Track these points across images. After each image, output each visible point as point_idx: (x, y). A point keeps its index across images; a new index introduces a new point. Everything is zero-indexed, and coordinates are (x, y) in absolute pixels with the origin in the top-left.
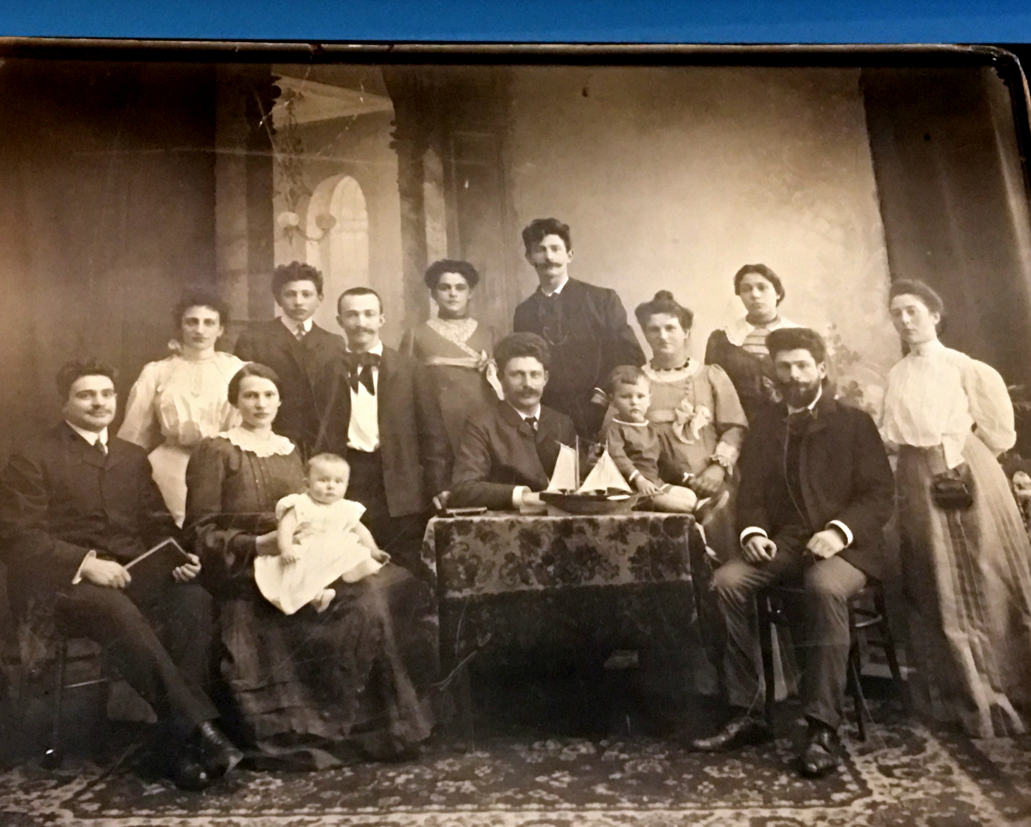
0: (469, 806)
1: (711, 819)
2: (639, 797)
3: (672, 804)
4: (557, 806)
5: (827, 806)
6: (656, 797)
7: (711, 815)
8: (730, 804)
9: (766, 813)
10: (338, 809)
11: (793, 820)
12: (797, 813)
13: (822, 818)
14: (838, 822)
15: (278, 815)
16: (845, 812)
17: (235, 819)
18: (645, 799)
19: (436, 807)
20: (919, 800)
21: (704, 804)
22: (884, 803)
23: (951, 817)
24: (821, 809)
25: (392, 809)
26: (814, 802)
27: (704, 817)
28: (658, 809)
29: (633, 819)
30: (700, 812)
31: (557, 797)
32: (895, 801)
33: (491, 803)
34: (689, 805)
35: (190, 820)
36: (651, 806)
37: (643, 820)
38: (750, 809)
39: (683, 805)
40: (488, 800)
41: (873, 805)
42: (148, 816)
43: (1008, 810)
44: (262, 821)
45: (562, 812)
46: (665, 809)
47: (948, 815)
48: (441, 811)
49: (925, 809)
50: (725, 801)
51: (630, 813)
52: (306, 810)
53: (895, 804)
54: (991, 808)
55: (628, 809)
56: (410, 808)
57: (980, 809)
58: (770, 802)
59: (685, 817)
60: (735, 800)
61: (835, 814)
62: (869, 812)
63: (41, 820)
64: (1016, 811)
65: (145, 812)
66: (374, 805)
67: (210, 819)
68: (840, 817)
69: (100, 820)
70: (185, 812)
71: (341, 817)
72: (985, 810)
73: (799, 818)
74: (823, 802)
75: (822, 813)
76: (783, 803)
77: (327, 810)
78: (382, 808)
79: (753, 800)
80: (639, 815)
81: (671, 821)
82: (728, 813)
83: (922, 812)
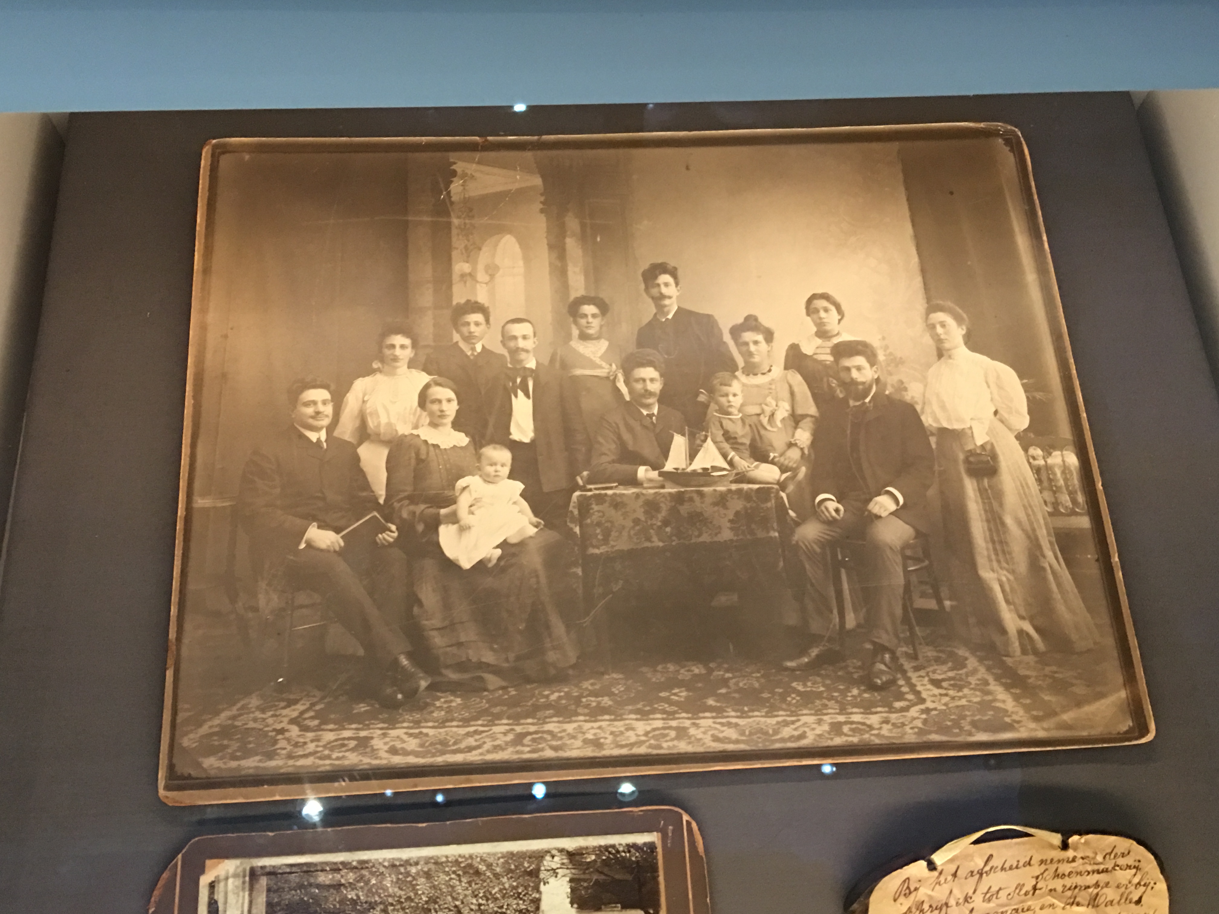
0: (607, 717)
1: (798, 724)
2: (741, 707)
3: (767, 713)
4: (677, 716)
5: (890, 712)
6: (754, 707)
7: (799, 720)
8: (813, 712)
9: (841, 718)
10: (505, 721)
11: (863, 724)
12: (866, 718)
13: (886, 721)
14: (899, 725)
15: (458, 726)
16: (904, 716)
17: (425, 731)
18: (746, 709)
19: (581, 718)
20: (963, 706)
21: (792, 712)
22: (935, 709)
23: (989, 720)
24: (885, 715)
25: (548, 720)
26: (879, 709)
27: (793, 722)
28: (757, 716)
29: (736, 725)
30: (789, 719)
31: (676, 709)
32: (944, 708)
33: (624, 714)
34: (781, 713)
35: (390, 732)
36: (751, 714)
37: (744, 725)
38: (829, 716)
39: (776, 713)
40: (622, 711)
41: (927, 711)
42: (357, 729)
43: (1035, 713)
44: (446, 732)
45: (681, 721)
46: (762, 716)
47: (986, 718)
48: (585, 721)
49: (968, 713)
50: (810, 709)
51: (734, 720)
52: (480, 722)
53: (945, 710)
54: (1021, 712)
55: (732, 717)
56: (561, 719)
57: (1012, 713)
58: (845, 709)
59: (778, 723)
60: (816, 708)
61: (897, 718)
62: (924, 716)
63: (274, 734)
64: (1041, 713)
65: (354, 726)
66: (533, 718)
67: (405, 730)
68: (901, 721)
69: (320, 733)
70: (386, 725)
71: (507, 727)
72: (1016, 713)
73: (868, 722)
74: (886, 709)
75: (886, 718)
76: (855, 710)
77: (496, 722)
78: (539, 719)
79: (831, 708)
80: (742, 722)
81: (767, 726)
82: (811, 719)
83: (966, 716)
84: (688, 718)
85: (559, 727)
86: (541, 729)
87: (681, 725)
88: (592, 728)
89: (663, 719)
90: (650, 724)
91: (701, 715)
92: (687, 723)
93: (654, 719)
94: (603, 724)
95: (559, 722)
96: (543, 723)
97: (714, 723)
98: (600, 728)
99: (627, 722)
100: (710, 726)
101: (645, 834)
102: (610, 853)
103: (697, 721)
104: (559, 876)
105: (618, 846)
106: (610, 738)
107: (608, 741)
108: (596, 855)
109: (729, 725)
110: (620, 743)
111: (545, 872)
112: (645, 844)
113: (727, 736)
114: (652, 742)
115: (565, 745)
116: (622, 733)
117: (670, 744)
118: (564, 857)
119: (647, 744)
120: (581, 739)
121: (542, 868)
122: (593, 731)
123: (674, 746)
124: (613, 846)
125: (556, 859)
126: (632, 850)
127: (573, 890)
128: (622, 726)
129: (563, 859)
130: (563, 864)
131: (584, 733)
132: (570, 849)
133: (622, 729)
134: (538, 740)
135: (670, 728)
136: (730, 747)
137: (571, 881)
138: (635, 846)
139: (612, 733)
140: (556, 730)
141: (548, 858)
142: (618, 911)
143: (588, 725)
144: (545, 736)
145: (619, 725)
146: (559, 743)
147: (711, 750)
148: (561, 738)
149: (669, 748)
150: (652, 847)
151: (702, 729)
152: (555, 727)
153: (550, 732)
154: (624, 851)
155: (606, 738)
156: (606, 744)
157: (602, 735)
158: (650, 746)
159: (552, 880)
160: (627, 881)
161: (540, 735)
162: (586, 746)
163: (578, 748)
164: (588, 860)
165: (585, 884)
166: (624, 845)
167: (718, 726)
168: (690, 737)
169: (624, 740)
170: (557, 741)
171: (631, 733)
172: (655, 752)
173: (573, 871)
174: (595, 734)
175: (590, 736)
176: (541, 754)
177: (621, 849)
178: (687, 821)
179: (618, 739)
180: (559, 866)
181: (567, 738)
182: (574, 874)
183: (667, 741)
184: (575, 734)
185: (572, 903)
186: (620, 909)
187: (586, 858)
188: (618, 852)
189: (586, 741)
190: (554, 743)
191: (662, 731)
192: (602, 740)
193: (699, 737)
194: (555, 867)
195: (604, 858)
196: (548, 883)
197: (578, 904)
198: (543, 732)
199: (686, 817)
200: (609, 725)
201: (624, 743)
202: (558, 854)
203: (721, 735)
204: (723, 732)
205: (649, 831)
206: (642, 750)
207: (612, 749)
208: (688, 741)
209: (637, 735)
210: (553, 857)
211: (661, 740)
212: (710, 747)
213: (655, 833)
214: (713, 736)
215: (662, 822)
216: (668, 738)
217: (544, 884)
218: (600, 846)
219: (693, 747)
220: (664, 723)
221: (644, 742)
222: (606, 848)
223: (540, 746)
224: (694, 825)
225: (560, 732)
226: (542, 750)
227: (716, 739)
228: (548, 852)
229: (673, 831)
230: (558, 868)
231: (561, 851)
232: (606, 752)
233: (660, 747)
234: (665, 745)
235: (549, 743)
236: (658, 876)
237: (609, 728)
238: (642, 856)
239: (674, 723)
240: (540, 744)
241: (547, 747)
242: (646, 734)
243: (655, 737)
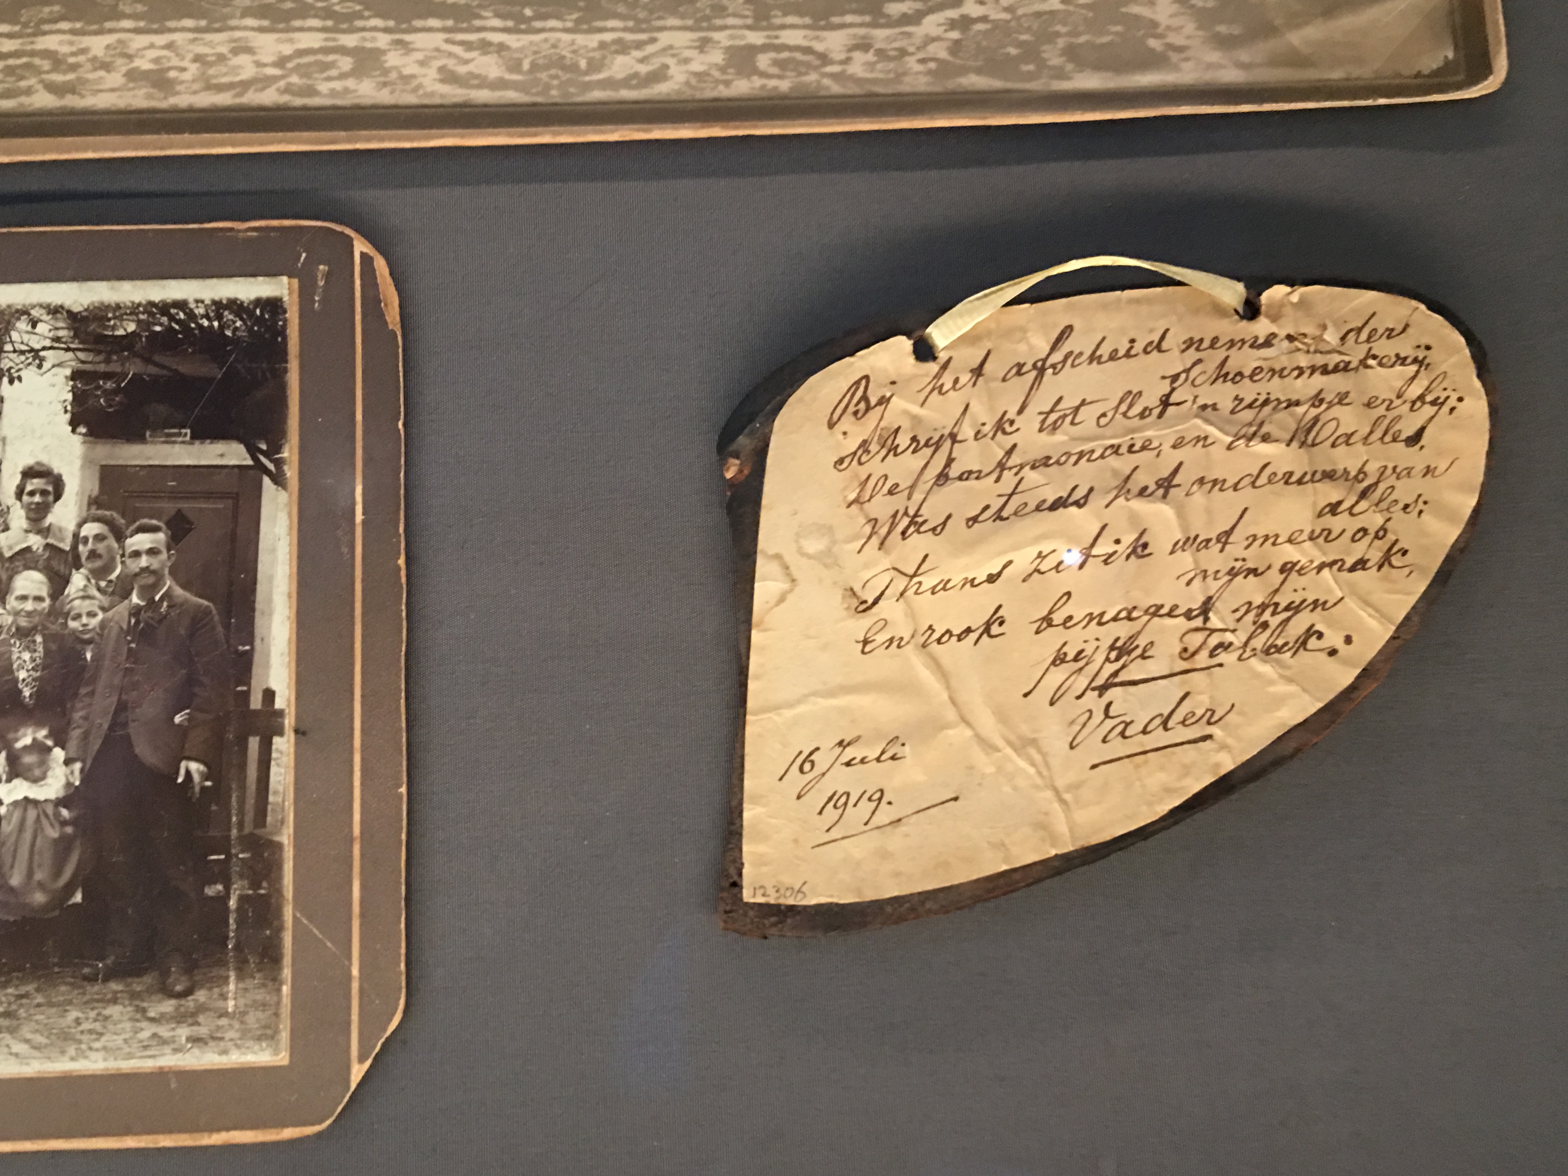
0: (188, 23)
1: (650, 49)
2: (517, 9)
3: (578, 21)
4: (359, 23)
5: (875, 25)
6: (549, 9)
7: (653, 40)
8: (690, 22)
9: (756, 38)
11: (808, 50)
12: (817, 38)
13: (864, 46)
14: (893, 53)
16: (909, 35)
18: (528, 12)
19: (127, 24)
20: (1052, 13)
21: (638, 21)
22: (984, 19)
23: (1110, 44)
24: (862, 31)
25: (46, 27)
26: (849, 19)
27: (639, 45)
28: (552, 30)
29: (502, 47)
30: (629, 37)
31: (358, 8)
32: (1006, 16)
33: (232, 17)
34: (611, 23)
36: (538, 24)
37: (521, 50)
38: (728, 32)
39: (599, 24)
40: (226, 10)
41: (965, 22)
43: (1222, 29)
45: (367, 34)
46: (566, 30)
47: (1105, 39)
48: (137, 31)
49: (1059, 28)
50: (683, 17)
51: (497, 37)
53: (1008, 22)
54: (1190, 27)
55: (494, 29)
56: (79, 25)
57: (1169, 28)
58: (767, 18)
59: (603, 45)
60: (699, 15)
61: (888, 39)
62: (955, 35)
64: (1236, 30)
66: (13, 21)
68: (896, 45)
72: (1178, 29)
73: (819, 47)
74: (867, 19)
75: (864, 37)
76: (790, 20)
78: (25, 25)
79: (735, 15)
80: (513, 41)
81: (574, 52)
82: (682, 39)
83: (1058, 34)
84: (386, 30)
85: (71, 43)
86: (29, 48)
87: (368, 45)
88: (152, 46)
89: (324, 30)
90: (291, 41)
91: (418, 23)
92: (383, 40)
93: (301, 29)
94: (178, 37)
95: (73, 32)
96: (34, 35)
97: (447, 41)
98: (169, 46)
99: (237, 34)
100: (437, 50)
101: (261, 279)
102: (172, 318)
103: (407, 37)
104: (46, 365)
105: (192, 305)
106: (194, 69)
107: (187, 76)
108: (139, 322)
109: (485, 47)
110: (214, 81)
111: (12, 356)
112: (258, 302)
113: (476, 71)
114: (295, 79)
115: (82, 81)
116: (221, 58)
117: (337, 85)
118: (61, 324)
119: (282, 84)
120: (124, 69)
121: (8, 347)
122: (153, 54)
123: (347, 90)
124: (181, 305)
125: (41, 328)
126: (228, 316)
127: (79, 397)
128: (222, 43)
129: (57, 329)
130: (57, 339)
131: (130, 57)
132: (76, 309)
133: (224, 50)
134: (18, 71)
135: (343, 51)
136: (482, 96)
137: (75, 376)
138: (234, 306)
139: (198, 58)
140: (65, 49)
141: (22, 325)
142: (183, 442)
143: (142, 40)
144: (37, 61)
145: (219, 43)
146: (70, 76)
147: (437, 101)
148: (74, 67)
149: (333, 93)
150: (274, 305)
151: (419, 56)
152: (61, 43)
153: (47, 54)
154: (207, 316)
155: (183, 70)
156: (182, 82)
157: (175, 62)
158: (287, 90)
159: (29, 374)
160: (210, 380)
161: (24, 60)
162: (131, 85)
163: (113, 90)
164: (120, 332)
165: (110, 385)
166: (207, 302)
167: (458, 50)
168: (386, 72)
169: (225, 74)
170: (65, 72)
171: (243, 59)
172: (298, 102)
173: (81, 355)
174: (156, 60)
175: (143, 64)
176: (24, 99)
177: (201, 311)
178: (363, 255)
179: (212, 71)
180: (48, 343)
181: (89, 66)
182: (83, 362)
183: (329, 79)
184: (108, 59)
185: (74, 424)
186: (188, 438)
187: (114, 328)
188: (191, 316)
189: (133, 75)
190: (58, 78)
191: (320, 57)
192: (172, 74)
193: (407, 71)
194: (37, 346)
195: (158, 328)
196: (20, 379)
197: (87, 425)
198: (33, 54)
199: (360, 246)
200: (194, 40)
201: (224, 80)
202: (45, 317)
203: (462, 70)
204: (467, 62)
205: (271, 273)
206: (269, 97)
207: (195, 93)
208: (382, 79)
209: (259, 64)
210: (34, 323)
211: (317, 75)
212: (433, 94)
213: (285, 279)
214: (441, 69)
215: (304, 255)
216: (334, 73)
217: (11, 382)
218: (152, 304)
219: (392, 92)
220: (326, 40)
221: (275, 79)
222: (164, 308)
223: (23, 84)
224: (380, 264)
225: (74, 54)
226: (28, 91)
227: (448, 77)
228: (24, 312)
229: (328, 276)
230: (44, 348)
231: (54, 311)
232: (182, 100)
233: (311, 91)
234: (323, 87)
235: (44, 76)
236: (286, 371)
237: (191, 47)
238: (250, 330)
239: (350, 40)
240: (22, 78)
241: (40, 87)
242: (281, 62)
243: (303, 71)
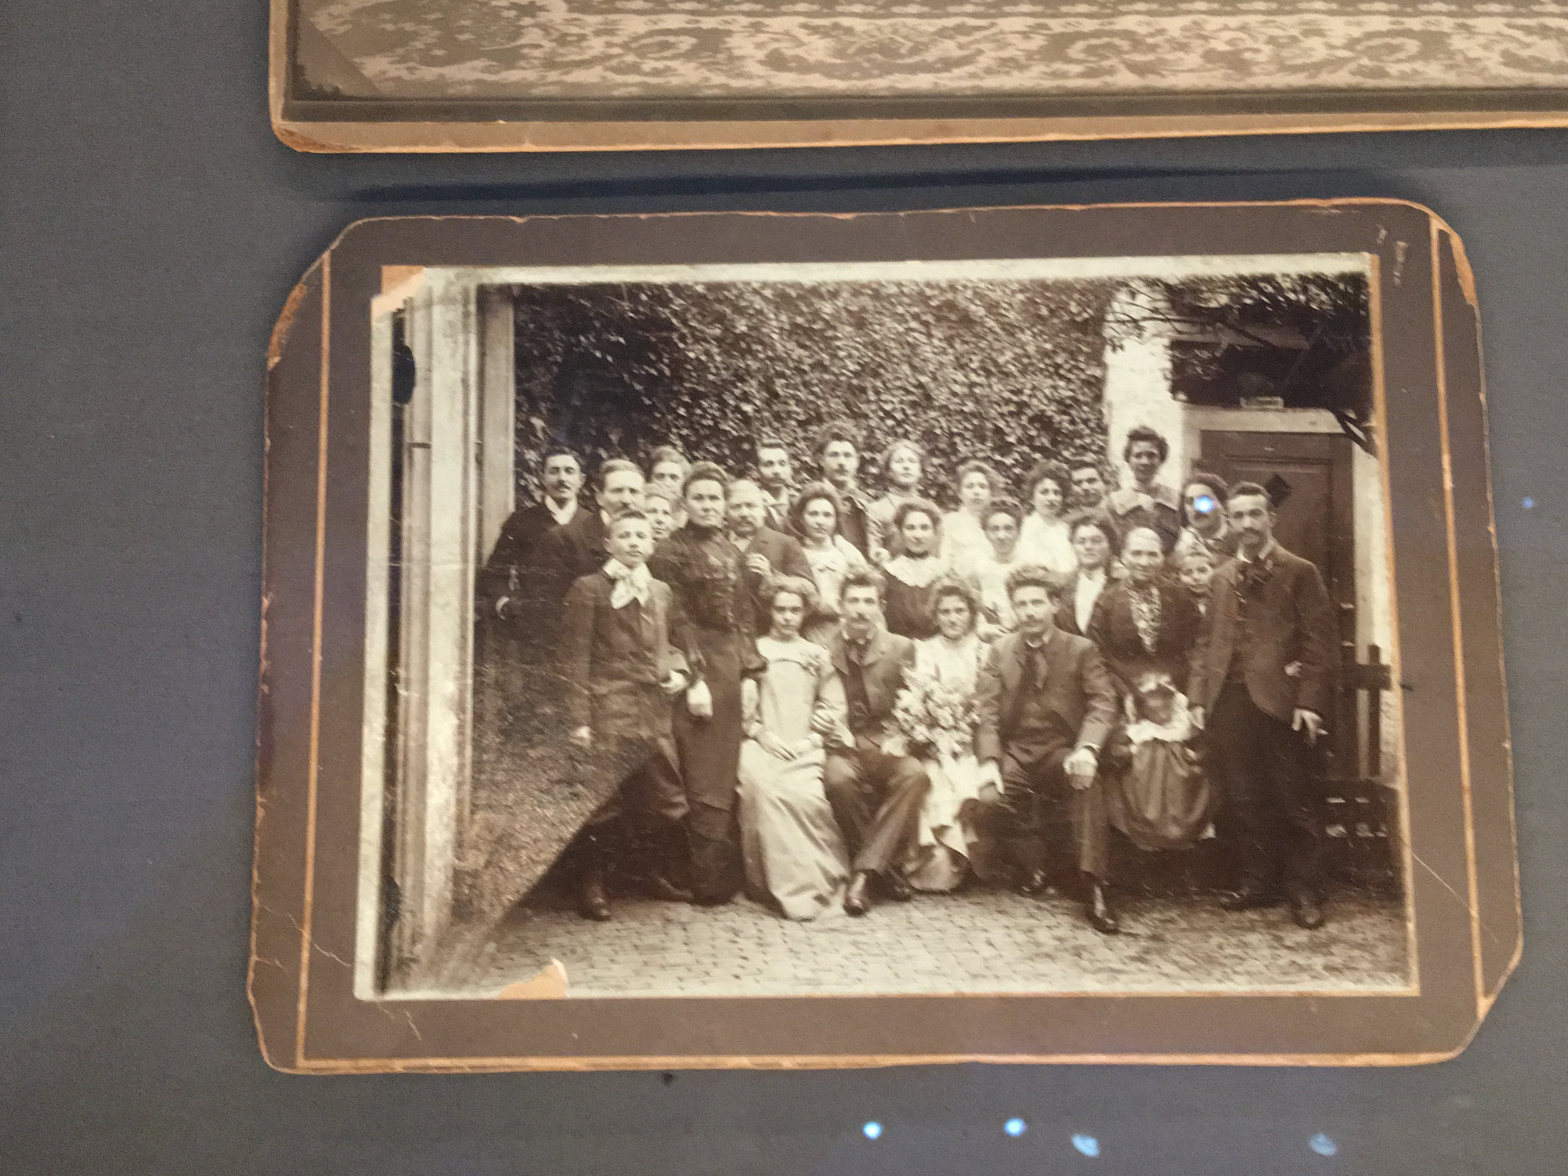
84: (1450, 14)
85: (1148, 24)
86: (1107, 28)
87: (1433, 28)
88: (1226, 28)
89: (1391, 13)
90: (1359, 24)
91: (1480, 8)
92: (1447, 24)
93: (1369, 13)
94: (1251, 19)
95: (1150, 13)
96: (1113, 15)
97: (1509, 26)
98: (1243, 28)
99: (1307, 17)
100: (1499, 34)
101: (1343, 254)
102: (1261, 291)
103: (1470, 22)
104: (1146, 334)
105: (1279, 280)
106: (1267, 49)
107: (1261, 58)
108: (1232, 295)
109: (1544, 31)
110: (1289, 63)
111: (1114, 325)
112: (1343, 277)
113: (1538, 55)
114: (1365, 61)
115: (1162, 62)
116: (1294, 40)
117: (1406, 67)
118: (1160, 297)
119: (1353, 66)
120: (1200, 51)
121: (1110, 317)
122: (1227, 35)
123: (1415, 72)
124: (1269, 279)
125: (1142, 300)
126: (1313, 289)
127: (1178, 367)
128: (1293, 27)
129: (1155, 300)
130: (1155, 310)
131: (1205, 38)
132: (1172, 281)
133: (1295, 32)
134: (1100, 51)
135: (1409, 33)
136: (1545, 79)
137: (1175, 345)
138: (1321, 281)
139: (1272, 40)
140: (1142, 30)
141: (1123, 296)
142: (1277, 410)
143: (1213, 23)
144: (1117, 41)
145: (1289, 25)
146: (1150, 57)
147: (1502, 83)
148: (1153, 48)
149: (1404, 75)
150: (1356, 281)
151: (1482, 40)
152: (1140, 24)
153: (1128, 35)
154: (1294, 291)
155: (1257, 51)
156: (1257, 63)
157: (1249, 43)
158: (1361, 71)
159: (1130, 343)
160: (1296, 352)
161: (1106, 40)
162: (1209, 66)
163: (1192, 70)
164: (1213, 304)
165: (1205, 355)
166: (1294, 276)
167: (1519, 34)
168: (1451, 55)
169: (1299, 56)
170: (1144, 53)
171: (1315, 42)
172: (1370, 83)
173: (1178, 325)
174: (1230, 42)
175: (1221, 46)
176: (1108, 79)
177: (1286, 285)
178: (1441, 233)
179: (1285, 53)
180: (1147, 314)
181: (1167, 47)
182: (1180, 332)
183: (1399, 61)
184: (1184, 41)
185: (1174, 390)
186: (1280, 407)
187: (1207, 300)
188: (1279, 289)
189: (1210, 56)
190: (1138, 58)
191: (1388, 40)
192: (1248, 55)
193: (1472, 54)
194: (1135, 316)
195: (1248, 301)
196: (1121, 347)
197: (1187, 393)
198: (1112, 34)
199: (1437, 224)
200: (1265, 23)
201: (1299, 61)
202: (1144, 290)
203: (1525, 53)
204: (1528, 46)
205: (1352, 248)
206: (1341, 78)
207: (1270, 74)
208: (1447, 62)
209: (1331, 47)
210: (1133, 294)
211: (1385, 58)
212: (1497, 77)
213: (1366, 255)
214: (1505, 54)
215: (1383, 232)
216: (1401, 55)
217: (1114, 348)
218: (1242, 278)
219: (1458, 75)
220: (1394, 23)
221: (1344, 61)
222: (1253, 282)
223: (1106, 63)
224: (1456, 242)
225: (1152, 35)
226: (1111, 71)
227: (1511, 60)
228: (1123, 284)
229: (1408, 253)
230: (1145, 319)
231: (1152, 283)
232: (1261, 80)
233: (1383, 74)
234: (1394, 69)
235: (1126, 57)
237: (1263, 30)
238: (1335, 304)
239: (1415, 24)
240: (1107, 58)
241: (1122, 67)
242: (1352, 44)
243: (1370, 52)
